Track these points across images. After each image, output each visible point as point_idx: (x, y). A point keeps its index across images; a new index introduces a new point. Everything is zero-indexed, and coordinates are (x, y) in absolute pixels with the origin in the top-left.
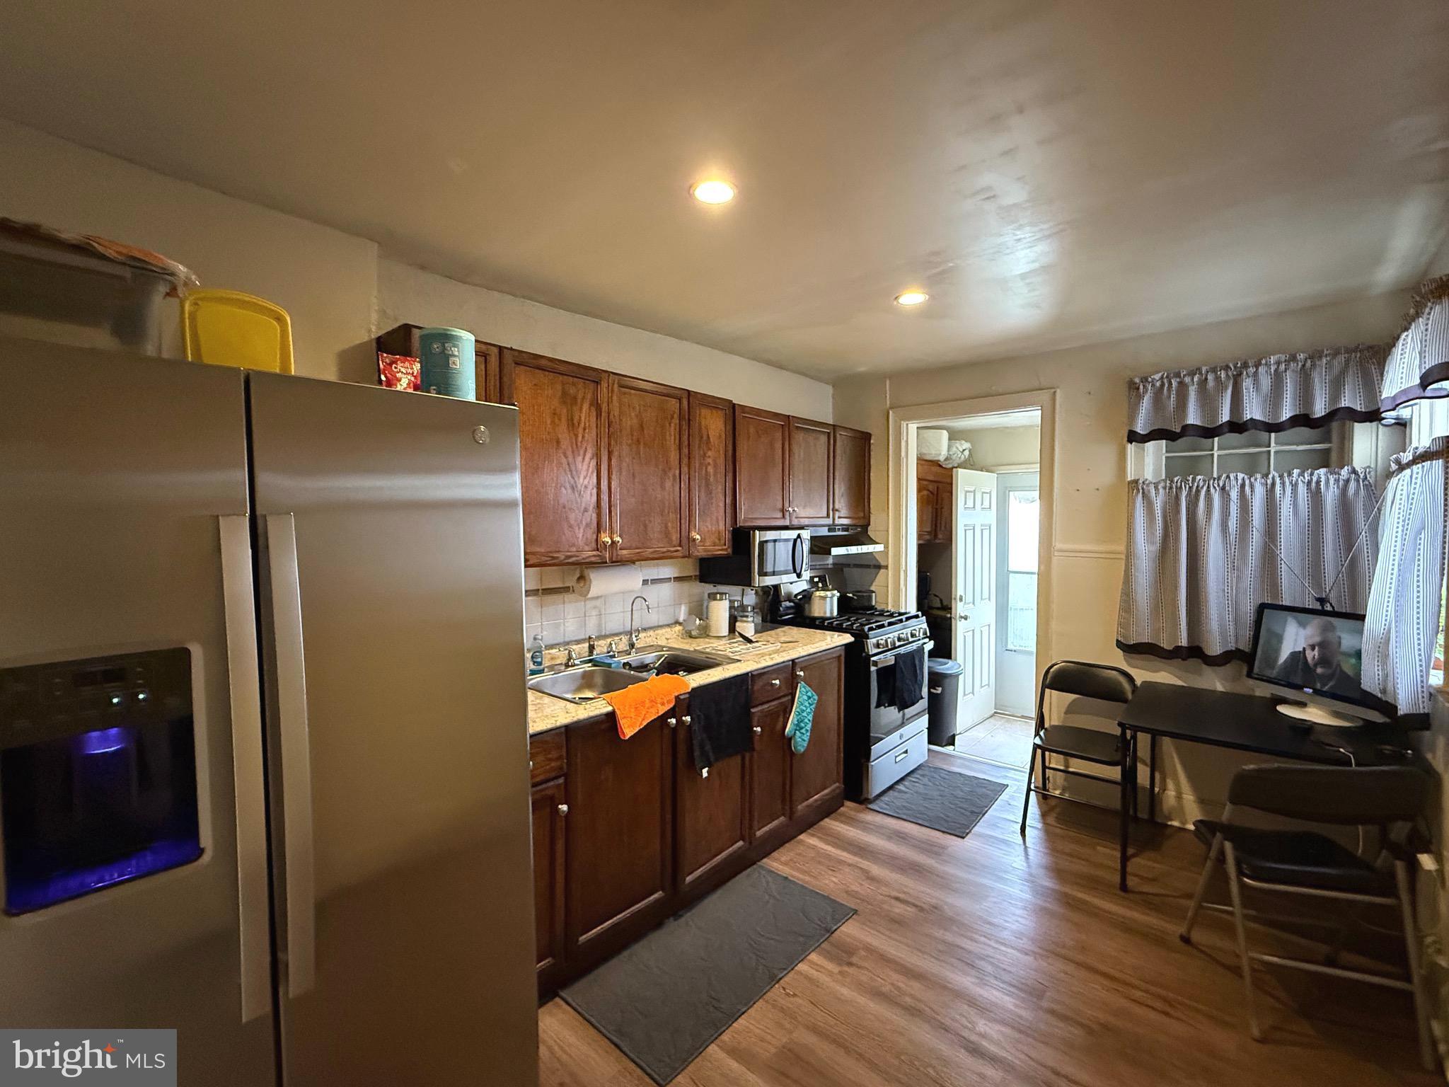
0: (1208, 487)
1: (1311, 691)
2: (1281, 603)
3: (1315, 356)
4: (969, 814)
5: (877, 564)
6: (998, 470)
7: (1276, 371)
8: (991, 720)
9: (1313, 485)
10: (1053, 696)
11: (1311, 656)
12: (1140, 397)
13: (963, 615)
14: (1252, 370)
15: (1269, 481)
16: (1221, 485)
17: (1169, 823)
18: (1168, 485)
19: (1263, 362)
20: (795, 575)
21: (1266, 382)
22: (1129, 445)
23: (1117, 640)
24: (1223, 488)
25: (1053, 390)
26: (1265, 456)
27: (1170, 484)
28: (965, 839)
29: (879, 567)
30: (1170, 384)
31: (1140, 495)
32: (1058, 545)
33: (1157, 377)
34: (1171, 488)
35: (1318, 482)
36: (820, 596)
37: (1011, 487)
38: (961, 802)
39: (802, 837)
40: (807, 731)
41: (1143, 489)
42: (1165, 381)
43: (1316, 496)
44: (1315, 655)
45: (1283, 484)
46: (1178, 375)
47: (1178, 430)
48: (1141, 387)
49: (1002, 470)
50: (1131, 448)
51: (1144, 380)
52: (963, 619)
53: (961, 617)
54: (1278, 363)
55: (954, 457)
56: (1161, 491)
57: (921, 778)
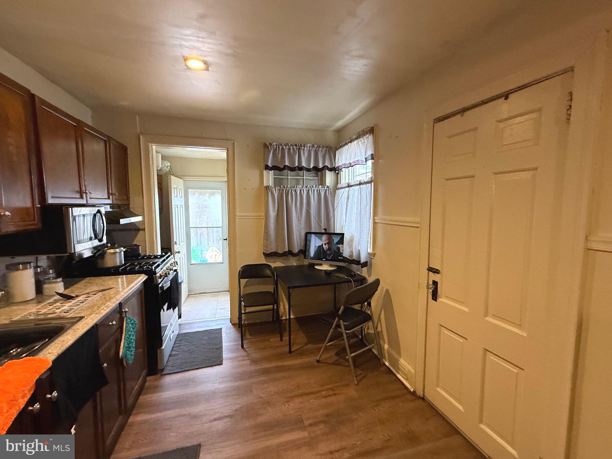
0: (291, 190)
1: (325, 260)
2: (312, 231)
3: (319, 147)
4: (215, 350)
5: (138, 228)
6: (184, 178)
7: (309, 149)
8: (188, 299)
9: (318, 191)
10: (243, 281)
11: (325, 247)
12: (269, 151)
13: (177, 251)
14: (303, 148)
15: (308, 189)
16: (295, 189)
17: (282, 319)
18: (279, 189)
19: (306, 145)
20: (97, 240)
21: (306, 153)
22: (264, 171)
23: (263, 252)
24: (295, 191)
25: (234, 141)
26: (302, 181)
27: (280, 188)
28: (223, 364)
29: (138, 230)
30: (279, 148)
31: (270, 192)
32: (238, 214)
33: (275, 144)
34: (280, 190)
35: (320, 190)
36: (110, 253)
37: (189, 187)
38: (208, 346)
39: (131, 420)
40: (133, 347)
41: (271, 190)
42: (277, 146)
43: (319, 194)
44: (326, 247)
45: (311, 190)
46: (281, 145)
47: (282, 167)
48: (269, 147)
49: (186, 178)
50: (265, 172)
51: (271, 144)
52: (177, 253)
53: (176, 252)
54: (310, 147)
55: (163, 169)
56: (277, 190)
57: (181, 342)
